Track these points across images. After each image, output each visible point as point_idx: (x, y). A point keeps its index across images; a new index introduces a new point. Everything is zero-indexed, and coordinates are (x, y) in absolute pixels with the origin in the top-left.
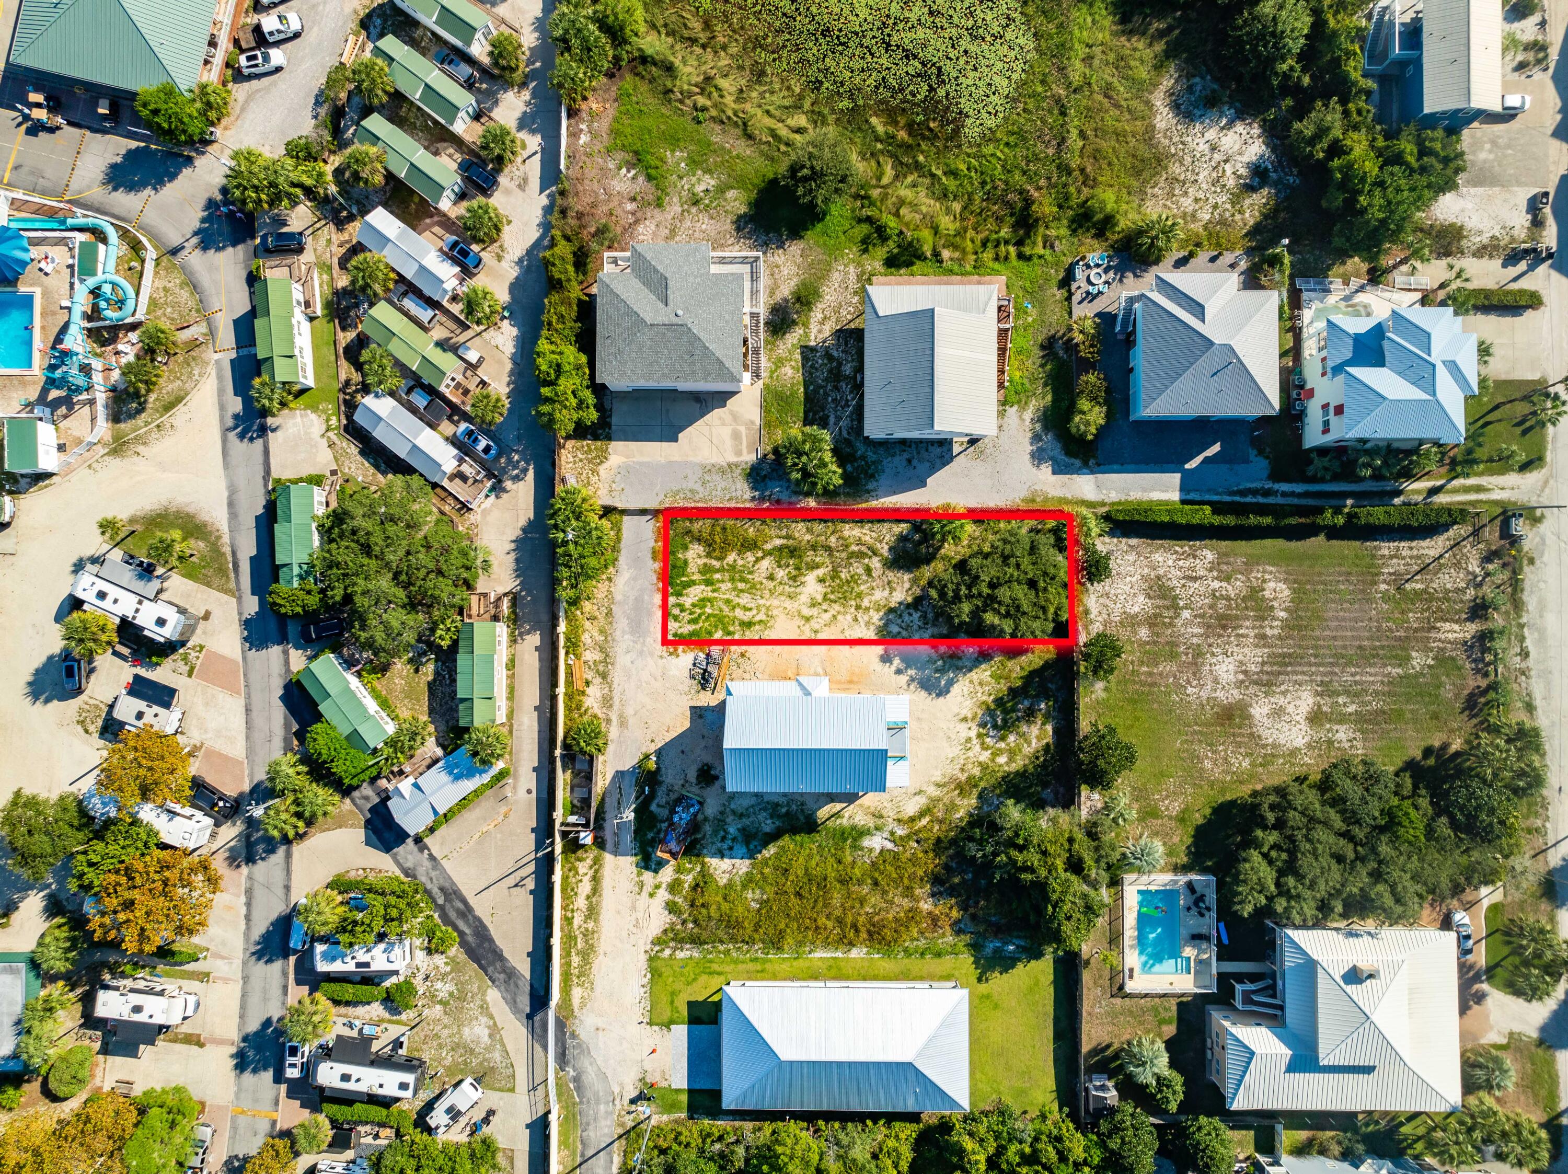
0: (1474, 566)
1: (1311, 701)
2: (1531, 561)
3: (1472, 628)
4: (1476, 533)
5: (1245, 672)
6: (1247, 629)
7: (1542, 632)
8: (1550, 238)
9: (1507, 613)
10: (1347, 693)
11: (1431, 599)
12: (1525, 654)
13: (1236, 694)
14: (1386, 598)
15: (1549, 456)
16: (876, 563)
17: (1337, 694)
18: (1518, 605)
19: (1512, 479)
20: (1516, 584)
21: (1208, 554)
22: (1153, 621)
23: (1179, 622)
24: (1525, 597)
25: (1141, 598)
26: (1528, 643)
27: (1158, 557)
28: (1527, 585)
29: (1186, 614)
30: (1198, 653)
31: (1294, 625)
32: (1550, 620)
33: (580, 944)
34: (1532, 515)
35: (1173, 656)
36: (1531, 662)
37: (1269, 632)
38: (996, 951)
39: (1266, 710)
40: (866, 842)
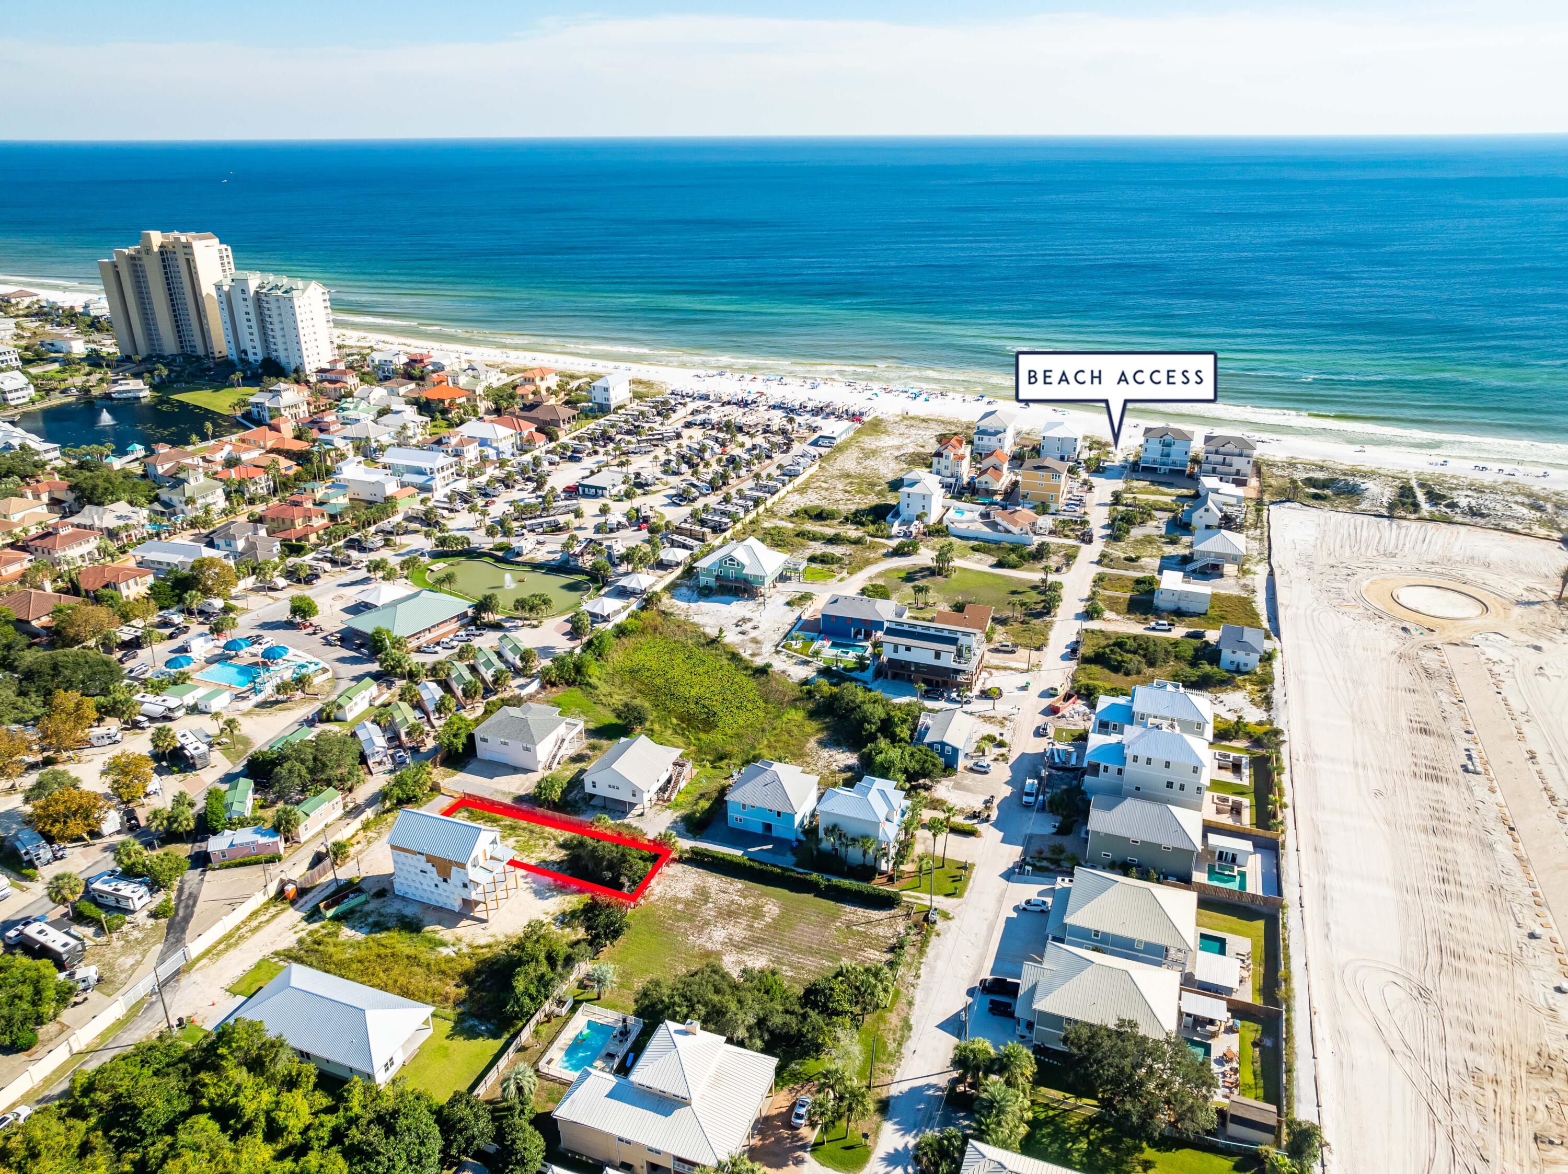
0: (901, 929)
1: (764, 963)
2: (938, 935)
3: (889, 956)
4: (908, 915)
5: (731, 939)
6: (744, 921)
7: (932, 970)
8: (994, 814)
9: (914, 955)
10: (790, 966)
11: (867, 936)
12: (917, 976)
13: (719, 947)
14: (838, 929)
15: (966, 894)
16: (552, 843)
17: (784, 964)
18: (922, 951)
19: (941, 898)
20: (925, 942)
21: (739, 884)
22: (688, 903)
23: (704, 907)
24: (928, 950)
25: (689, 892)
26: (922, 972)
27: (710, 879)
28: (931, 944)
29: (711, 905)
30: (707, 923)
31: (776, 925)
32: (940, 965)
33: (233, 941)
34: (946, 916)
35: (690, 920)
36: (919, 981)
37: (756, 925)
38: (472, 1026)
39: (733, 959)
40: (440, 949)
